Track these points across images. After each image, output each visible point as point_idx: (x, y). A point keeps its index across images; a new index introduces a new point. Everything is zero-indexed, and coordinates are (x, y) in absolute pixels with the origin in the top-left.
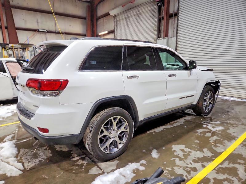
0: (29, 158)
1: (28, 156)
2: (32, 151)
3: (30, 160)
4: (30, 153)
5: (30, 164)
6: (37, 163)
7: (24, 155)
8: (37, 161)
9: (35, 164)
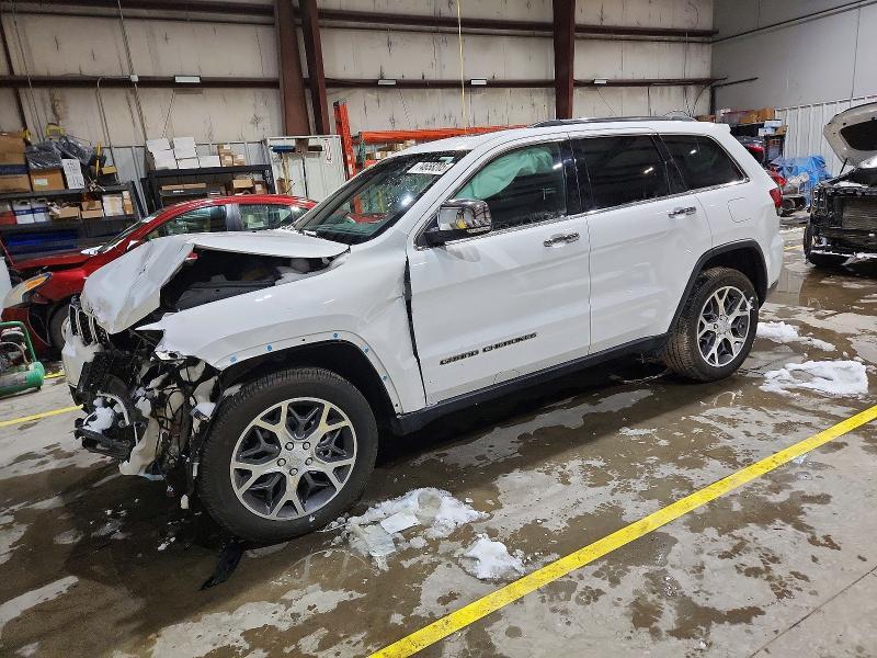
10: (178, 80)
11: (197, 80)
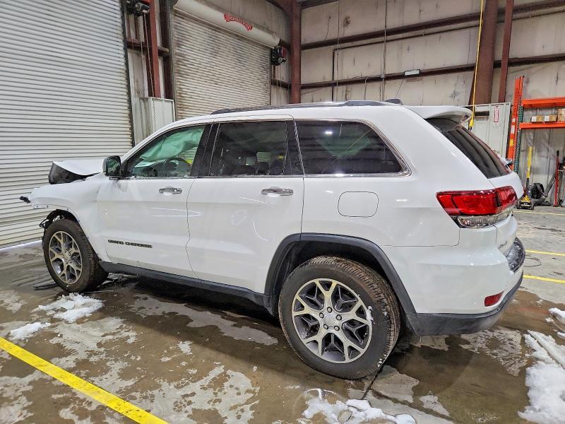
0: (508, 347)
1: (507, 351)
2: (495, 357)
3: (507, 343)
4: (500, 355)
5: (511, 337)
6: (498, 331)
7: (515, 358)
8: (496, 334)
9: (502, 331)
10: (407, 74)
11: (418, 72)
